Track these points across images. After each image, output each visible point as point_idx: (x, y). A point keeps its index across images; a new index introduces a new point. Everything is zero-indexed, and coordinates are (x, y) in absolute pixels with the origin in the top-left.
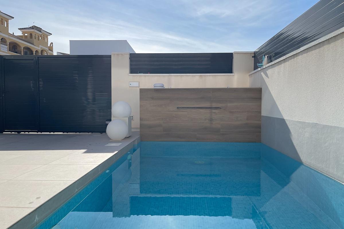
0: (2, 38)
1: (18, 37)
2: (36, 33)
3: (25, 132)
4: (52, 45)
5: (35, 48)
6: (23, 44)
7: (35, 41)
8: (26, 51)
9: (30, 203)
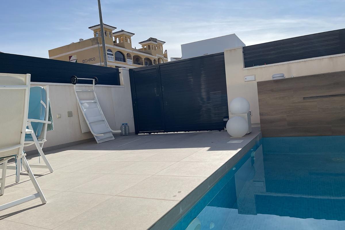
0: (128, 54)
1: (140, 51)
2: (153, 44)
3: (154, 132)
4: (166, 52)
5: (153, 57)
6: (144, 56)
7: (153, 51)
8: (146, 61)
9: (174, 196)
